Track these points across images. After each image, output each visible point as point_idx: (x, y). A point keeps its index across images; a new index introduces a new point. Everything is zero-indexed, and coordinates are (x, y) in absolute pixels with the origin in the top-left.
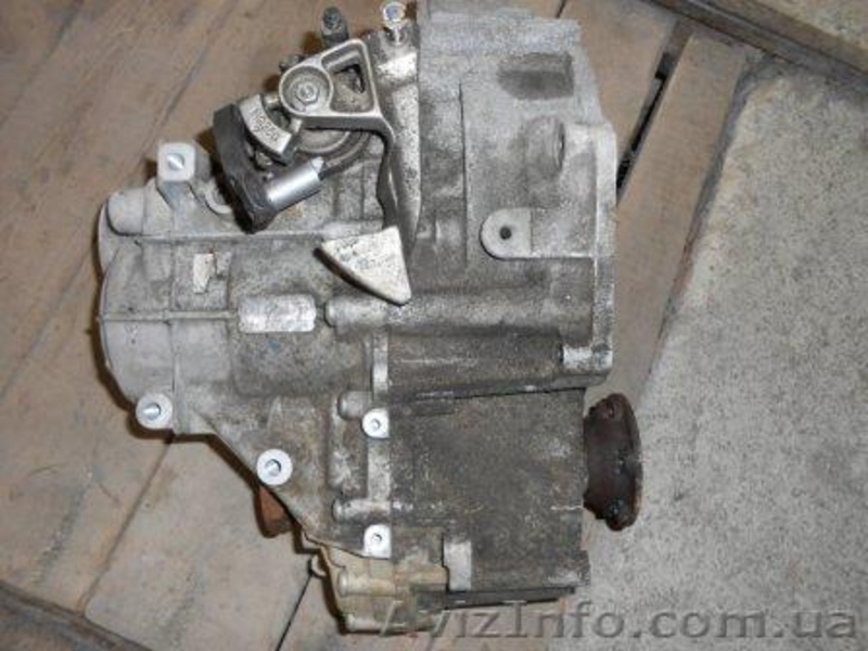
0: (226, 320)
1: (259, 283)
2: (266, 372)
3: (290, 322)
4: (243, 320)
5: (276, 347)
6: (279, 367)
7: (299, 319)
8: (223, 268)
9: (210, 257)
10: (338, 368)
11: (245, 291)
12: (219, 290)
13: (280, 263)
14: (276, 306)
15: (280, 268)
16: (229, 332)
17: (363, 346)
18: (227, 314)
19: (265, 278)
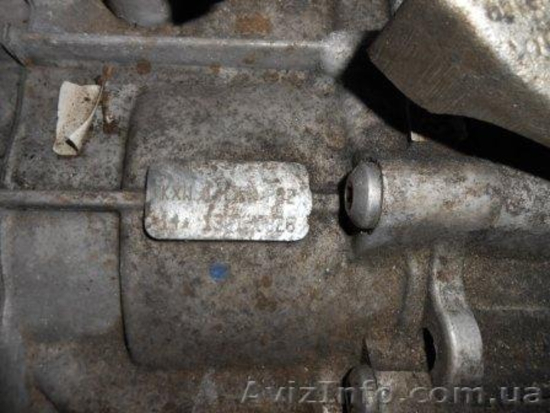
0: (117, 211)
1: (192, 138)
2: (195, 323)
3: (255, 220)
4: (156, 210)
5: (222, 272)
6: (223, 313)
7: (276, 215)
8: (119, 113)
9: (93, 89)
10: (343, 317)
11: (164, 152)
12: (108, 154)
13: (234, 106)
14: (229, 184)
15: (236, 113)
16: (122, 236)
17: (407, 275)
18: (120, 198)
19: (204, 128)
